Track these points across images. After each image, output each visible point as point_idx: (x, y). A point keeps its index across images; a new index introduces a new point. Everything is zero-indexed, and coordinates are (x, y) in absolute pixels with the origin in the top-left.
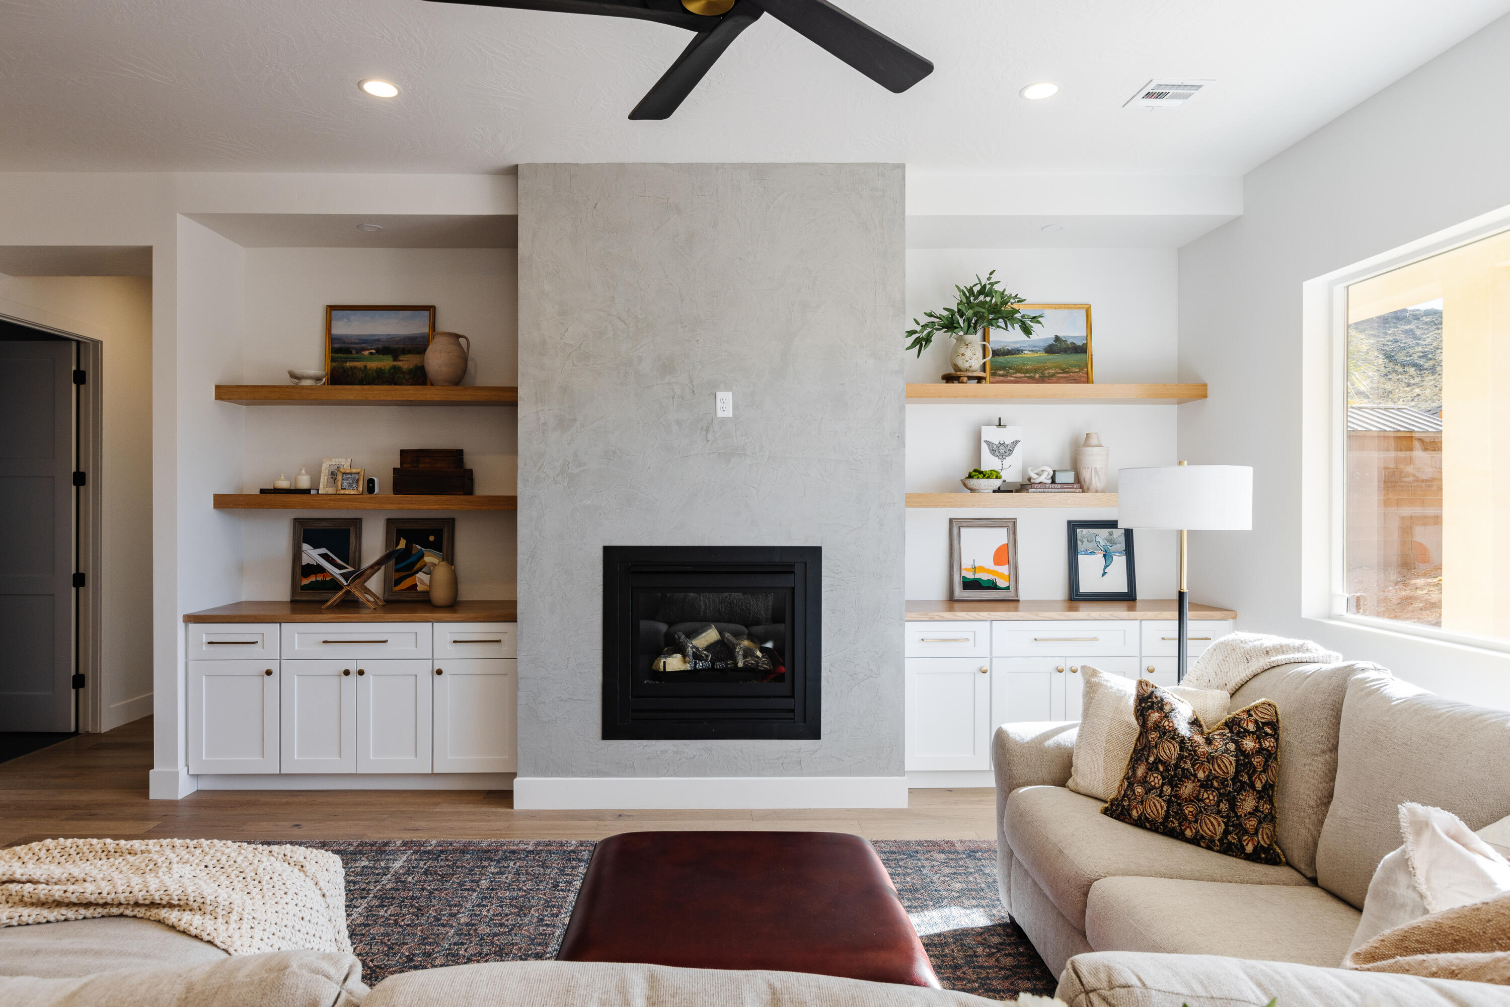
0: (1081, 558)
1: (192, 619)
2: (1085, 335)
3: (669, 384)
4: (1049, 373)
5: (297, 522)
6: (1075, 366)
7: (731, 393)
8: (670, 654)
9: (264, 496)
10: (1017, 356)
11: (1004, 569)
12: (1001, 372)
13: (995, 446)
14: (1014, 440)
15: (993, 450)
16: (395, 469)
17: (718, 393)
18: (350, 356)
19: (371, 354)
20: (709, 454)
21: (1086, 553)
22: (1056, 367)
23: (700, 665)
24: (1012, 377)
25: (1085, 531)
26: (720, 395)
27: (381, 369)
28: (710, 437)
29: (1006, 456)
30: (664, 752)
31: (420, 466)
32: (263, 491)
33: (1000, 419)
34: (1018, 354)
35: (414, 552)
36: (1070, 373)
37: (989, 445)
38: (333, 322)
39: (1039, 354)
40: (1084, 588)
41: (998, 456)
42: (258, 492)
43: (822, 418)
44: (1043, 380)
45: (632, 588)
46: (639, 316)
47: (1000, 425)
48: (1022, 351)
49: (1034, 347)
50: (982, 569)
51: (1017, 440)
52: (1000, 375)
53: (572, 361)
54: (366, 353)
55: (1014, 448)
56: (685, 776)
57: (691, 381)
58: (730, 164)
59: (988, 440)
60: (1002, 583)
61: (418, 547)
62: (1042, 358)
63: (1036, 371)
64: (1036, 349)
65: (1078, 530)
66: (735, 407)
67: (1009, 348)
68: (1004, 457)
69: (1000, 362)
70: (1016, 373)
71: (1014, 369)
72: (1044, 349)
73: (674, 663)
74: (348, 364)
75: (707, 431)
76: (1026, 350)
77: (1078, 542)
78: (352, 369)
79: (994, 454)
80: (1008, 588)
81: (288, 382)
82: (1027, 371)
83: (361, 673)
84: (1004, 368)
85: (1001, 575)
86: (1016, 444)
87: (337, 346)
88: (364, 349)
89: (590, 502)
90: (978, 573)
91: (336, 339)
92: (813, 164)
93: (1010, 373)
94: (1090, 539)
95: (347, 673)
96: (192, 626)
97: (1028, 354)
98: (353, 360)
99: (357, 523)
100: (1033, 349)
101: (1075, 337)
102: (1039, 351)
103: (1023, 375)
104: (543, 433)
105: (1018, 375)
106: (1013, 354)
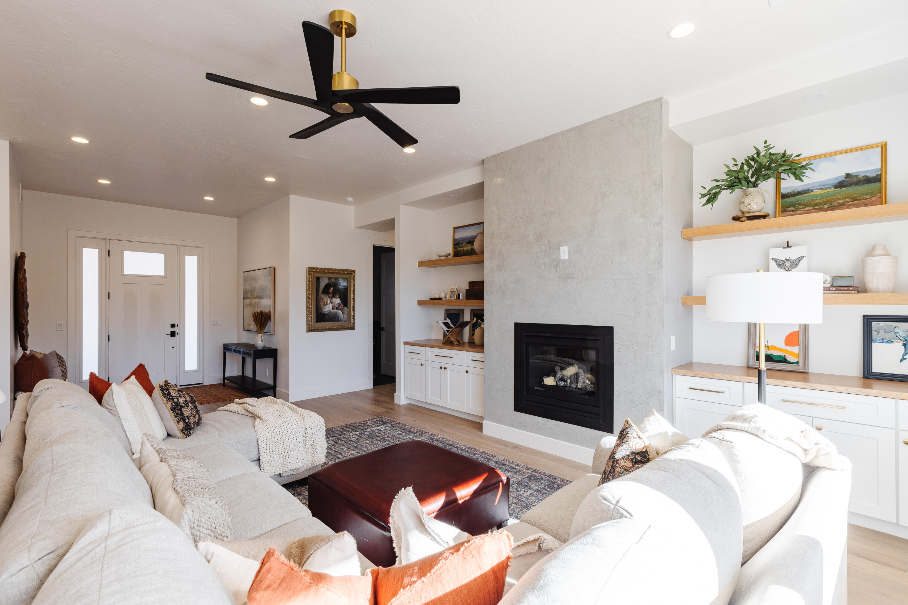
0: (875, 345)
1: (406, 343)
2: (880, 167)
3: (540, 245)
4: (838, 203)
5: (446, 310)
6: (867, 194)
7: (567, 247)
8: (548, 376)
9: (432, 301)
10: (807, 194)
11: (795, 349)
12: (791, 209)
13: (782, 262)
14: (800, 256)
15: (780, 265)
16: (466, 290)
17: (561, 247)
18: (460, 246)
19: (465, 244)
20: (557, 278)
21: (882, 341)
22: (846, 198)
23: (561, 384)
24: (801, 211)
25: (882, 324)
26: (562, 248)
27: (468, 250)
28: (558, 270)
29: (792, 268)
30: (539, 422)
31: (475, 288)
32: (431, 299)
33: (788, 242)
34: (808, 193)
35: (478, 323)
36: (861, 200)
37: (776, 262)
38: (455, 234)
39: (828, 190)
40: (876, 369)
41: (784, 269)
42: (429, 299)
43: (613, 256)
44: (832, 208)
45: (526, 343)
46: (528, 215)
47: (788, 246)
48: (812, 191)
49: (824, 186)
50: (774, 348)
51: (802, 256)
52: (790, 211)
53: (503, 240)
54: (464, 244)
55: (799, 262)
56: (547, 437)
57: (549, 243)
58: (566, 131)
59: (775, 258)
60: (790, 359)
61: (480, 321)
62: (832, 193)
63: (825, 203)
64: (825, 187)
65: (873, 323)
66: (569, 254)
67: (799, 190)
68: (790, 269)
69: (791, 202)
70: (805, 208)
71: (803, 204)
72: (833, 186)
73: (549, 381)
74: (459, 249)
75: (556, 267)
76: (815, 190)
77: (873, 333)
78: (460, 251)
79: (781, 268)
80: (797, 363)
81: (438, 258)
82: (816, 205)
83: (445, 368)
84: (793, 206)
85: (792, 354)
86: (800, 260)
87: (456, 242)
88: (463, 243)
89: (509, 302)
90: (771, 350)
91: (456, 240)
92: (607, 116)
93: (799, 208)
94: (886, 330)
95: (441, 368)
96: (406, 346)
97: (817, 192)
98: (460, 247)
99: (462, 311)
100: (823, 187)
101: (867, 171)
102: (829, 188)
103: (812, 208)
104: (493, 273)
105: (807, 208)
106: (802, 194)
